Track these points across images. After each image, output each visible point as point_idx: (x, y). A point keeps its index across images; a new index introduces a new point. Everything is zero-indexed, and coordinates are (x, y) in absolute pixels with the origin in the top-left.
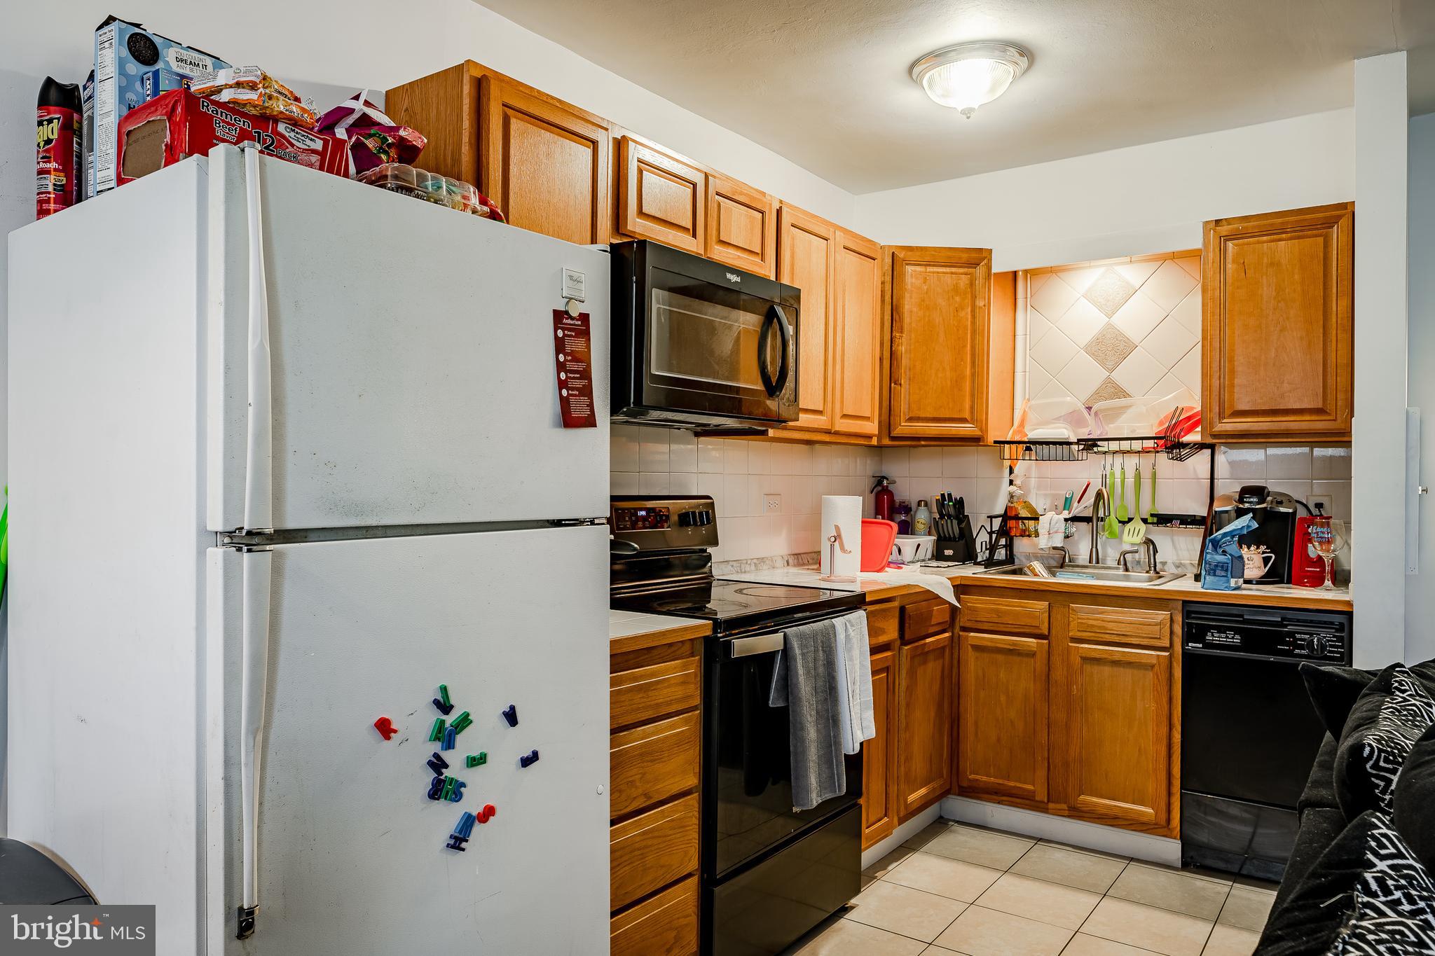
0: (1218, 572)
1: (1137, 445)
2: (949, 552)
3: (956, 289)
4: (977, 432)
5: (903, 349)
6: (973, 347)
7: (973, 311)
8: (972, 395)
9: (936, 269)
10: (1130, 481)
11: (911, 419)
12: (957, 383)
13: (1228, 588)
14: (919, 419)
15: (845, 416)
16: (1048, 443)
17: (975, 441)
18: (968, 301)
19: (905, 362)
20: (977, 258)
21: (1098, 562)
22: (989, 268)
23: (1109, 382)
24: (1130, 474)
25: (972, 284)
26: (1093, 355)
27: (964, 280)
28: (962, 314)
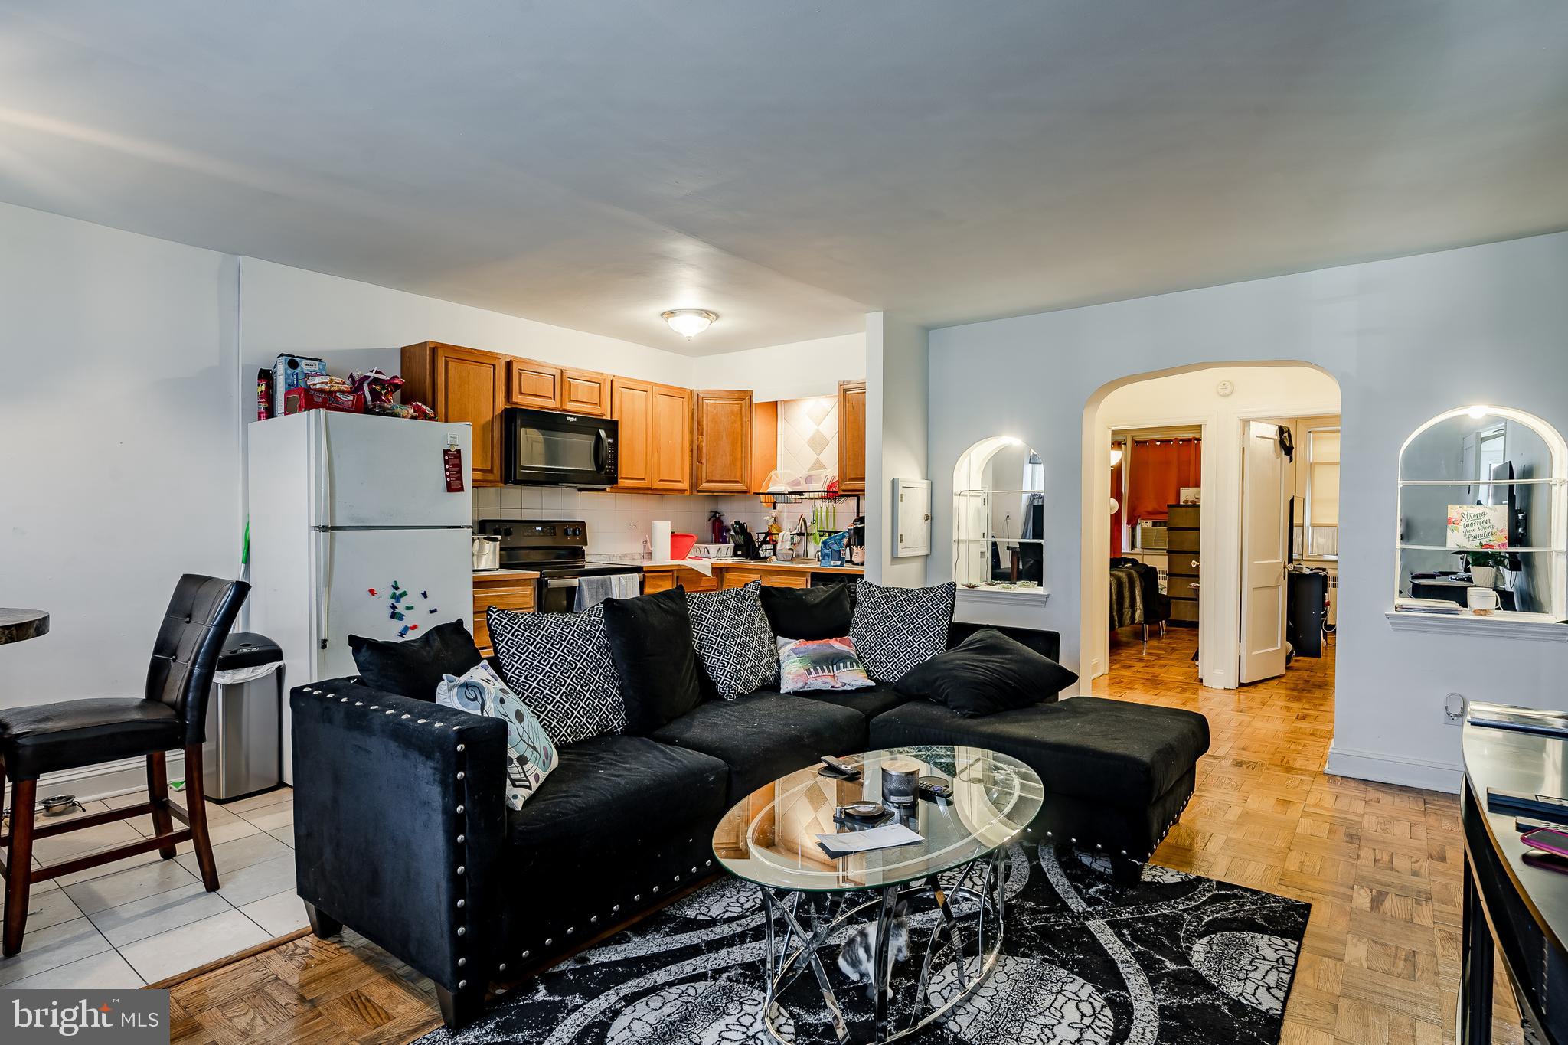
0: (825, 558)
1: (816, 495)
2: (739, 553)
3: (732, 413)
4: (744, 488)
5: (704, 444)
6: (742, 443)
7: (742, 424)
8: (742, 468)
9: (721, 402)
10: (824, 514)
11: (707, 482)
12: (733, 462)
13: (830, 566)
14: (712, 481)
15: (661, 481)
16: (776, 494)
17: (745, 492)
18: (738, 418)
19: (704, 451)
20: (745, 396)
21: (807, 556)
22: (751, 401)
23: (818, 461)
24: (824, 510)
25: (741, 410)
26: (811, 446)
27: (736, 408)
28: (736, 425)
